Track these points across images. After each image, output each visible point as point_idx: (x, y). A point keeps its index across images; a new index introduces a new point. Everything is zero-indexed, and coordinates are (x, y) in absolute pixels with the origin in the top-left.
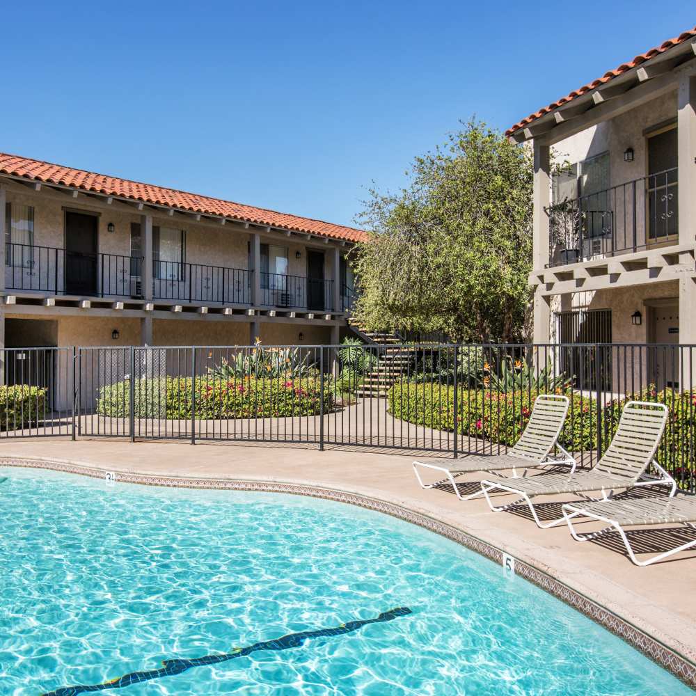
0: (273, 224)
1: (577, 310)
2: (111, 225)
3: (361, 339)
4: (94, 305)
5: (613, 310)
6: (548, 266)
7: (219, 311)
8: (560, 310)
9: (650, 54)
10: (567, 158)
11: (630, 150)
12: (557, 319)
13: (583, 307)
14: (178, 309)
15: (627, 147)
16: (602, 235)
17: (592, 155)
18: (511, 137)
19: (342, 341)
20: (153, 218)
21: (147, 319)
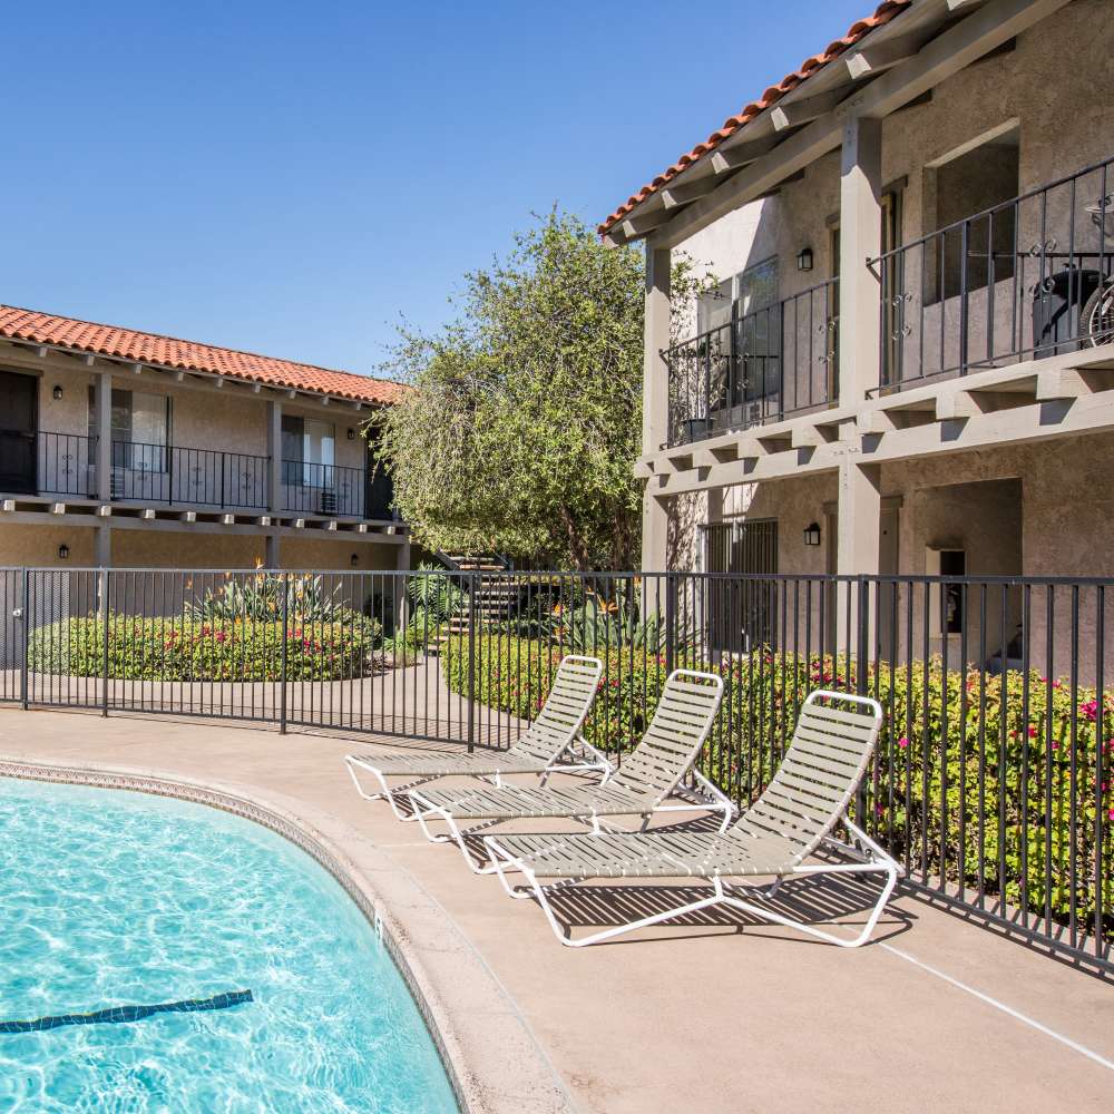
0: (300, 386)
1: (730, 520)
2: (57, 389)
3: (443, 565)
4: (20, 507)
5: (780, 521)
6: (665, 447)
7: (215, 518)
8: (706, 521)
9: (786, 84)
10: (711, 270)
11: (808, 252)
12: (703, 535)
13: (738, 515)
14: (149, 514)
15: (804, 248)
16: (763, 397)
17: (755, 261)
18: (607, 237)
19: (414, 567)
20: (113, 377)
21: (102, 529)
